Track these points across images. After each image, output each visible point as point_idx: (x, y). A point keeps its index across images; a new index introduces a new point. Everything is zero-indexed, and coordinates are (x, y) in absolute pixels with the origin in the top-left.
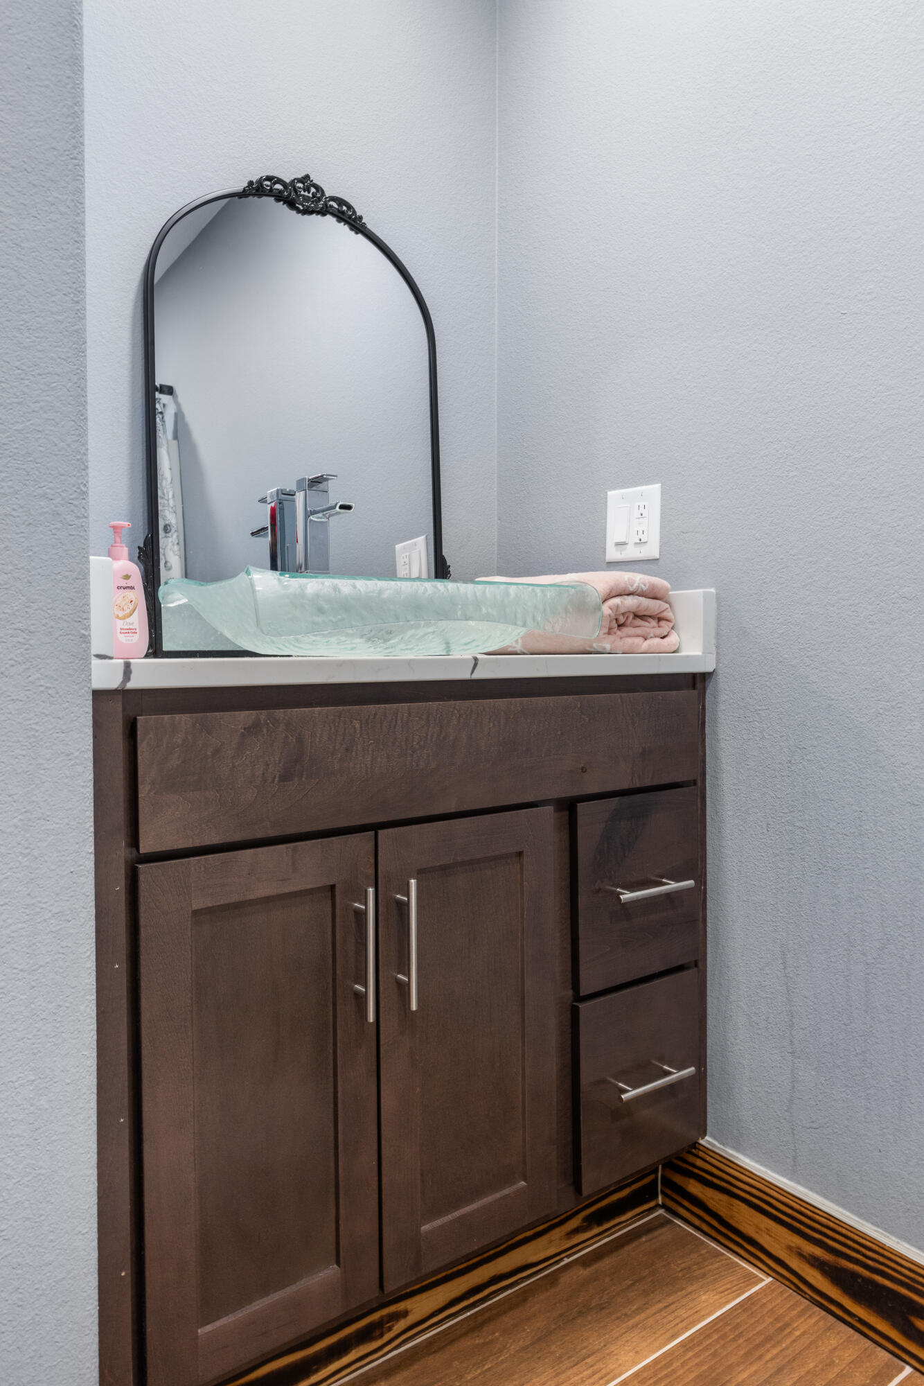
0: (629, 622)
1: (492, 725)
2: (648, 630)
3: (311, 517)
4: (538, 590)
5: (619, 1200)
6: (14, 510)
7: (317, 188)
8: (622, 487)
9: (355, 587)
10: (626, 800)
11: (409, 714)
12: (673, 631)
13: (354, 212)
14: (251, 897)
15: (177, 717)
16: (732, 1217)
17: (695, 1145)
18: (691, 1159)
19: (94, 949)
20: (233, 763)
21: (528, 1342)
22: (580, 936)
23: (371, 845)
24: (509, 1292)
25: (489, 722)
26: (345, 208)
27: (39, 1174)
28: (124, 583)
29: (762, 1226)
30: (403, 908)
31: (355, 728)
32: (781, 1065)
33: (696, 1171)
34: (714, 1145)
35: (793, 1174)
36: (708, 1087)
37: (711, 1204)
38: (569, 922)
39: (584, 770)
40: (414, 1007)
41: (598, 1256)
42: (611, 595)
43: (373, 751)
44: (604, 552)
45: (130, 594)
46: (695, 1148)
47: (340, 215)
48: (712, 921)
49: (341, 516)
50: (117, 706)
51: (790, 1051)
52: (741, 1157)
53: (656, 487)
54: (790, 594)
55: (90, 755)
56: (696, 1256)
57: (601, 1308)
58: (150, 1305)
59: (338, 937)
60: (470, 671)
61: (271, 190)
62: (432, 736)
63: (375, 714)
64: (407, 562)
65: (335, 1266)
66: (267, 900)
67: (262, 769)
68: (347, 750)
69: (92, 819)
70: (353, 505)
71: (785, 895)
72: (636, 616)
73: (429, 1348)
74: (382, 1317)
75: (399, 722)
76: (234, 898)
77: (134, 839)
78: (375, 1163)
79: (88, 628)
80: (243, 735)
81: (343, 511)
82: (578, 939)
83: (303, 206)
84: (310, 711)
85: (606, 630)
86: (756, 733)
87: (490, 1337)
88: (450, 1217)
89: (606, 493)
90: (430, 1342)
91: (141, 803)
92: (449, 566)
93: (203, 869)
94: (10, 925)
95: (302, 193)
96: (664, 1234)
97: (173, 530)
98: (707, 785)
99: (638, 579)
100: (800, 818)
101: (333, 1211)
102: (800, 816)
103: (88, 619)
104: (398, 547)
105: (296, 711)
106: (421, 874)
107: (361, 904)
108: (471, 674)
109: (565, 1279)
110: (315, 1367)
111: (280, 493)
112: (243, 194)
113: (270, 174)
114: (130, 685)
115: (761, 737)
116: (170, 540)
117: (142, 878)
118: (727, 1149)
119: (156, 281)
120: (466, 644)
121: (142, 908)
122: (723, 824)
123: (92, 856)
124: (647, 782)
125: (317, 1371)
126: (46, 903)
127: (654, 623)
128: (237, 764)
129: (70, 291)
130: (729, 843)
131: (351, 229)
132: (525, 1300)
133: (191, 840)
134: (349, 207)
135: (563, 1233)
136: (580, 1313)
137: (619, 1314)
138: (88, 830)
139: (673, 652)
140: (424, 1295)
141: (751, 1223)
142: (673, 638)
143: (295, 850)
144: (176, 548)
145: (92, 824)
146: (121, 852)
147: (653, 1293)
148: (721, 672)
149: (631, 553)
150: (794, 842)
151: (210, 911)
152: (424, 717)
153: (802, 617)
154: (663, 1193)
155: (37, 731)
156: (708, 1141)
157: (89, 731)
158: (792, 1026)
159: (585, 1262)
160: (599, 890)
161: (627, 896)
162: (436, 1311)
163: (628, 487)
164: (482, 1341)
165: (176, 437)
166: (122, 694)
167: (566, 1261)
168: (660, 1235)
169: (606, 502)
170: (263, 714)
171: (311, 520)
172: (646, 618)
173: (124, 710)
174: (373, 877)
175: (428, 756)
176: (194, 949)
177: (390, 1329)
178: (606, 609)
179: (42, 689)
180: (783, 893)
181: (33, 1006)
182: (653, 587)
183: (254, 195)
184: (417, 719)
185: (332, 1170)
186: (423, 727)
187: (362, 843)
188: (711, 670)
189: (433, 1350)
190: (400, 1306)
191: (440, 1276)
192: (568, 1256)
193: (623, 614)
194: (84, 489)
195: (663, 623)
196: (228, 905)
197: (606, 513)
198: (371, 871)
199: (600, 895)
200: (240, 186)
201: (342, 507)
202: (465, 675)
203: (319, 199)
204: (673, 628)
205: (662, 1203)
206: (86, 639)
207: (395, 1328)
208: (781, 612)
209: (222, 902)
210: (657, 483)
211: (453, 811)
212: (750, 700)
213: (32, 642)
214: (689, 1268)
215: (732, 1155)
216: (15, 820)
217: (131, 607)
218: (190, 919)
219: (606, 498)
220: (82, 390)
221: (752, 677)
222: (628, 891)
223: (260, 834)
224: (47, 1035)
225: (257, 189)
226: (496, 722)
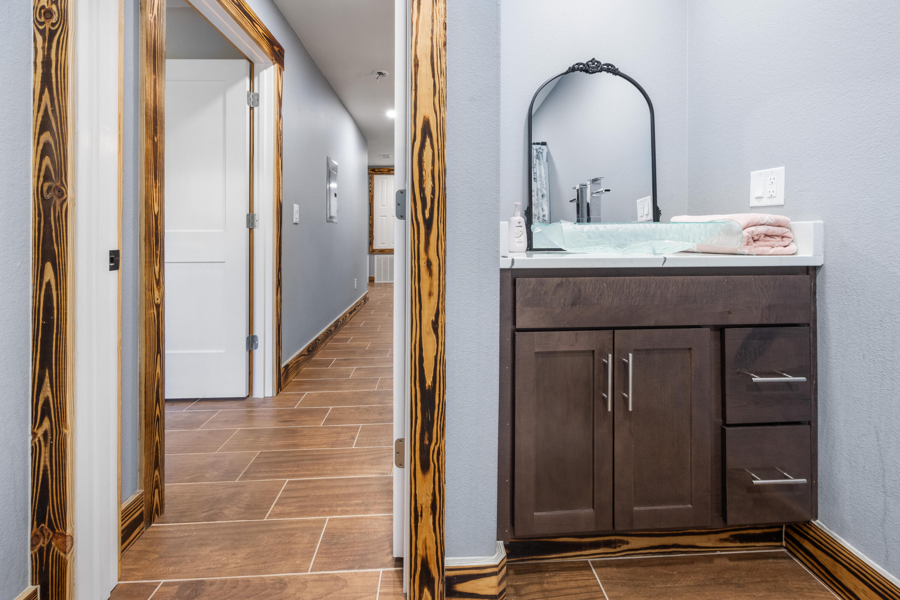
0: (761, 239)
1: (674, 288)
2: (774, 243)
3: (593, 195)
4: (702, 225)
5: (754, 534)
6: (476, 209)
7: (598, 62)
8: (760, 169)
9: (606, 227)
10: (758, 329)
11: (630, 282)
12: (792, 243)
13: (615, 67)
14: (558, 350)
15: (531, 279)
16: (836, 572)
17: (809, 522)
18: (805, 528)
19: (499, 361)
20: (552, 297)
21: (692, 584)
22: (726, 394)
23: (611, 336)
24: (684, 555)
25: (673, 287)
26: (610, 67)
27: (479, 436)
28: (518, 225)
29: (859, 587)
30: (626, 365)
31: (604, 286)
32: (875, 497)
33: (809, 536)
34: (823, 527)
35: (885, 566)
36: (818, 493)
37: (820, 560)
38: (720, 385)
39: (729, 312)
40: (630, 409)
41: (739, 558)
42: (749, 226)
43: (612, 296)
44: (749, 202)
45: (520, 229)
46: (809, 524)
47: (608, 70)
48: (822, 401)
49: (605, 194)
50: (509, 275)
51: (883, 491)
52: (844, 541)
53: (782, 169)
54: (881, 225)
55: (499, 292)
56: (808, 584)
57: (738, 585)
58: (516, 496)
59: (595, 372)
60: (662, 263)
61: (578, 68)
62: (642, 291)
63: (614, 281)
64: (642, 207)
65: (592, 509)
66: (565, 352)
67: (563, 301)
68: (600, 295)
69: (499, 315)
70: (611, 189)
71: (878, 398)
72: (766, 235)
73: (638, 563)
74: (616, 540)
75: (625, 285)
76: (551, 350)
77: (514, 323)
78: (611, 471)
79: (499, 248)
80: (556, 287)
81: (606, 192)
82: (725, 395)
83: (591, 71)
84: (584, 279)
85: (746, 243)
86: (854, 302)
87: (671, 572)
88: (649, 508)
89: (750, 172)
90: (640, 561)
91: (517, 310)
92: (661, 210)
93: (539, 337)
94: (471, 348)
95: (591, 66)
96: (785, 563)
97: (545, 196)
98: (818, 327)
99: (767, 217)
100: (890, 355)
101: (592, 486)
102: (890, 354)
103: (499, 244)
104: (638, 201)
105: (578, 278)
106: (636, 352)
107: (606, 360)
108: (663, 264)
109: (717, 561)
110: (584, 548)
111: (581, 185)
112: (567, 73)
113: (577, 62)
114: (514, 267)
115: (858, 304)
116: (544, 200)
117: (517, 337)
118: (832, 532)
119: (533, 114)
120: (663, 249)
121: (517, 348)
122: (829, 350)
123: (499, 328)
124: (772, 322)
125: (585, 550)
126: (483, 342)
127: (779, 239)
128: (553, 298)
129: (494, 133)
130: (834, 361)
131: (613, 74)
132: (692, 563)
133: (535, 325)
134: (612, 66)
135: (717, 538)
136: (725, 583)
137: (750, 594)
138: (497, 318)
139: (793, 254)
140: (637, 538)
141: (851, 583)
142: (792, 248)
143: (577, 334)
144: (546, 203)
145: (499, 316)
146: (509, 327)
147: (774, 592)
148: (827, 266)
149: (765, 202)
150: (885, 368)
151: (542, 353)
152: (638, 283)
153: (890, 238)
154: (785, 540)
155: (481, 283)
156: (818, 523)
157: (499, 284)
158: (884, 476)
159: (731, 558)
160: (739, 373)
161: (757, 379)
162: (644, 548)
163: (764, 169)
164: (666, 572)
165: (547, 161)
166: (511, 270)
167: (719, 553)
168: (781, 563)
169: (750, 177)
170: (564, 279)
171: (593, 196)
172: (773, 236)
173: (512, 276)
174: (612, 349)
175: (640, 300)
176: (535, 366)
177: (620, 546)
178: (745, 233)
179: (483, 269)
180: (876, 397)
181: (478, 377)
182: (778, 221)
183: (571, 72)
184: (634, 284)
185: (591, 469)
186: (637, 287)
187: (607, 334)
188: (821, 265)
189: (641, 565)
190: (625, 538)
191: (645, 533)
192: (721, 551)
193: (757, 235)
194: (498, 200)
195: (784, 239)
196: (549, 352)
197: (750, 182)
198: (611, 347)
199: (740, 375)
200: (565, 69)
201: (606, 190)
202: (659, 265)
203: (599, 66)
204: (792, 241)
205: (785, 546)
206: (498, 252)
207: (622, 547)
208: (873, 235)
209: (546, 351)
210: (782, 166)
211: (652, 325)
212: (849, 283)
213: (480, 253)
214: (802, 589)
215: (836, 537)
216: (474, 313)
217: (521, 233)
218: (534, 355)
219: (750, 175)
220: (498, 165)
221: (851, 270)
222: (759, 376)
223: (562, 326)
224: (482, 388)
225: (572, 70)
226: (676, 287)
